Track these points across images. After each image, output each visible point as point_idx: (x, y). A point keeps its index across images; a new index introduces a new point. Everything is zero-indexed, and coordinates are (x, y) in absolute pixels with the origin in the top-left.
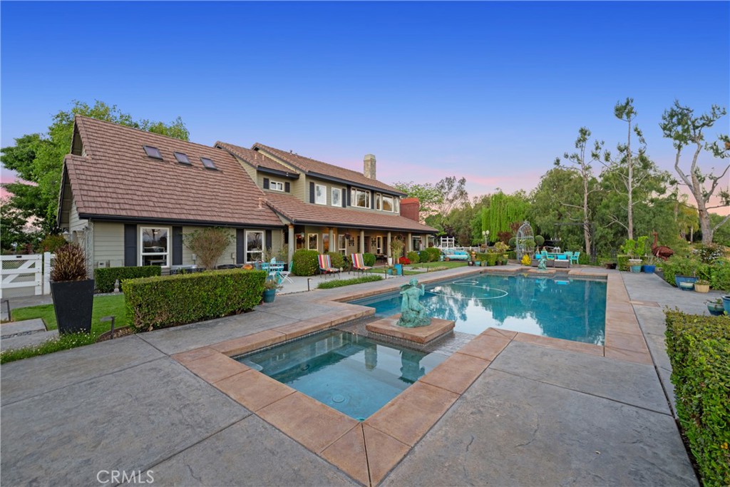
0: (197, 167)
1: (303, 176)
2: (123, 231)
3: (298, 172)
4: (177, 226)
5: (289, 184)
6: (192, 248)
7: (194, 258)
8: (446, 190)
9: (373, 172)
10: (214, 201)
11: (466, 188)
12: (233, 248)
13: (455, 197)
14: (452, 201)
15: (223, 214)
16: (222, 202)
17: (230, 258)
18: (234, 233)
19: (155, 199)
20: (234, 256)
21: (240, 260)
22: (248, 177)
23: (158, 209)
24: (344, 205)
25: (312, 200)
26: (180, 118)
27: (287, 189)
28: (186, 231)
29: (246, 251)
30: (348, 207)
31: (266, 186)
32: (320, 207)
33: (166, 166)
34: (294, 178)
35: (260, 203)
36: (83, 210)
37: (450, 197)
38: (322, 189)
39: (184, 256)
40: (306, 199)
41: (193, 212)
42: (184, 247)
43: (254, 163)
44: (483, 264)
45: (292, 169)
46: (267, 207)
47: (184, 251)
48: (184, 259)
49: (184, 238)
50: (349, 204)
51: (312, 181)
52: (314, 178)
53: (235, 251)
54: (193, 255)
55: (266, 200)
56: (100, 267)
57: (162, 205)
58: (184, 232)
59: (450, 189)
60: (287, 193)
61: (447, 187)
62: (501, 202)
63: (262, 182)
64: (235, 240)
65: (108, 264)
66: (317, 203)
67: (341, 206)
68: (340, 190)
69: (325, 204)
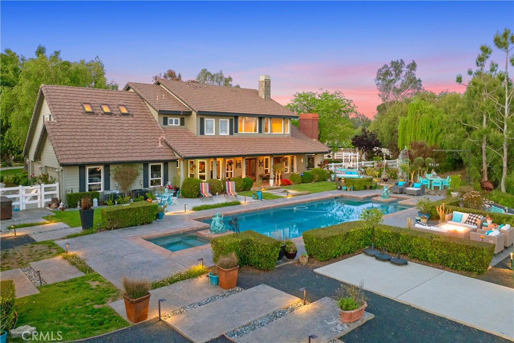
0: (115, 115)
1: (194, 114)
2: (78, 170)
3: (191, 110)
4: (107, 165)
5: (184, 118)
6: (116, 178)
7: (117, 185)
8: (393, 77)
9: (268, 92)
10: (128, 144)
12: (141, 178)
15: (134, 155)
16: (134, 144)
17: (139, 183)
18: (142, 166)
19: (94, 148)
20: (142, 183)
21: (146, 185)
22: (151, 117)
23: (97, 156)
24: (231, 133)
25: (202, 133)
26: (97, 57)
27: (182, 123)
28: (112, 168)
29: (150, 179)
30: (235, 134)
31: (165, 123)
32: (210, 137)
33: (97, 118)
34: (189, 114)
35: (160, 141)
36: (61, 162)
37: (398, 84)
38: (210, 122)
39: (111, 184)
40: (197, 131)
41: (116, 155)
42: (111, 178)
43: (156, 108)
44: (348, 189)
45: (186, 105)
46: (165, 144)
47: (111, 181)
48: (111, 186)
49: (111, 173)
50: (236, 131)
51: (202, 117)
52: (203, 115)
53: (143, 179)
54: (116, 183)
55: (165, 138)
56: (68, 193)
57: (98, 152)
58: (111, 169)
59: (397, 75)
60: (182, 127)
61: (393, 73)
63: (162, 120)
64: (142, 172)
65: (72, 191)
66: (206, 134)
67: (228, 134)
68: (228, 121)
69: (214, 134)
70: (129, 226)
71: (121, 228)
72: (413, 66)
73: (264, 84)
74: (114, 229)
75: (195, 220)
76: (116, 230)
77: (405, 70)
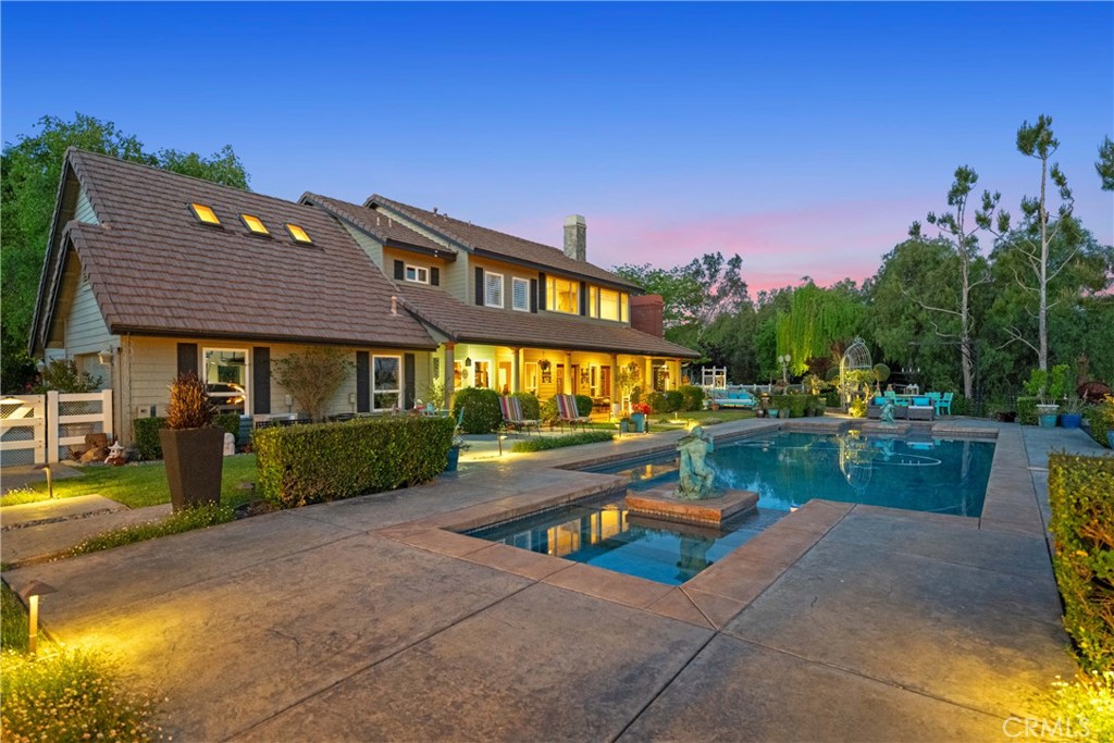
0: (280, 242)
1: (463, 257)
2: (176, 355)
3: (454, 249)
4: (262, 346)
5: (437, 269)
6: (286, 384)
7: (289, 402)
8: (707, 279)
9: (581, 248)
10: (317, 302)
11: (743, 274)
12: (351, 386)
13: (723, 292)
14: (716, 300)
15: (335, 326)
16: (331, 304)
17: (346, 401)
18: (353, 358)
19: (224, 300)
20: (354, 400)
21: (363, 405)
22: (366, 259)
23: (232, 318)
24: (534, 309)
25: (480, 300)
26: (228, 148)
27: (435, 281)
28: (275, 352)
29: (374, 391)
30: (540, 313)
31: (399, 274)
32: (494, 313)
33: (231, 239)
34: (450, 258)
35: (394, 305)
36: (117, 320)
37: (714, 291)
38: (496, 279)
39: (272, 397)
40: (468, 297)
41: (287, 322)
42: (273, 382)
43: (379, 235)
44: (782, 414)
45: (442, 243)
46: (405, 312)
47: (273, 390)
48: (273, 404)
49: (273, 367)
50: (543, 306)
51: (479, 265)
52: (482, 257)
53: (355, 390)
54: (288, 396)
55: (404, 300)
56: (141, 416)
57: (236, 309)
58: (272, 356)
59: (712, 276)
60: (434, 287)
61: (707, 272)
62: (811, 302)
63: (392, 267)
64: (355, 369)
65: (153, 412)
66: (487, 305)
67: (528, 310)
68: (528, 282)
69: (502, 307)
70: (363, 493)
71: (334, 497)
72: (736, 262)
73: (575, 231)
74: (310, 502)
75: (557, 467)
76: (317, 508)
77: (724, 267)
